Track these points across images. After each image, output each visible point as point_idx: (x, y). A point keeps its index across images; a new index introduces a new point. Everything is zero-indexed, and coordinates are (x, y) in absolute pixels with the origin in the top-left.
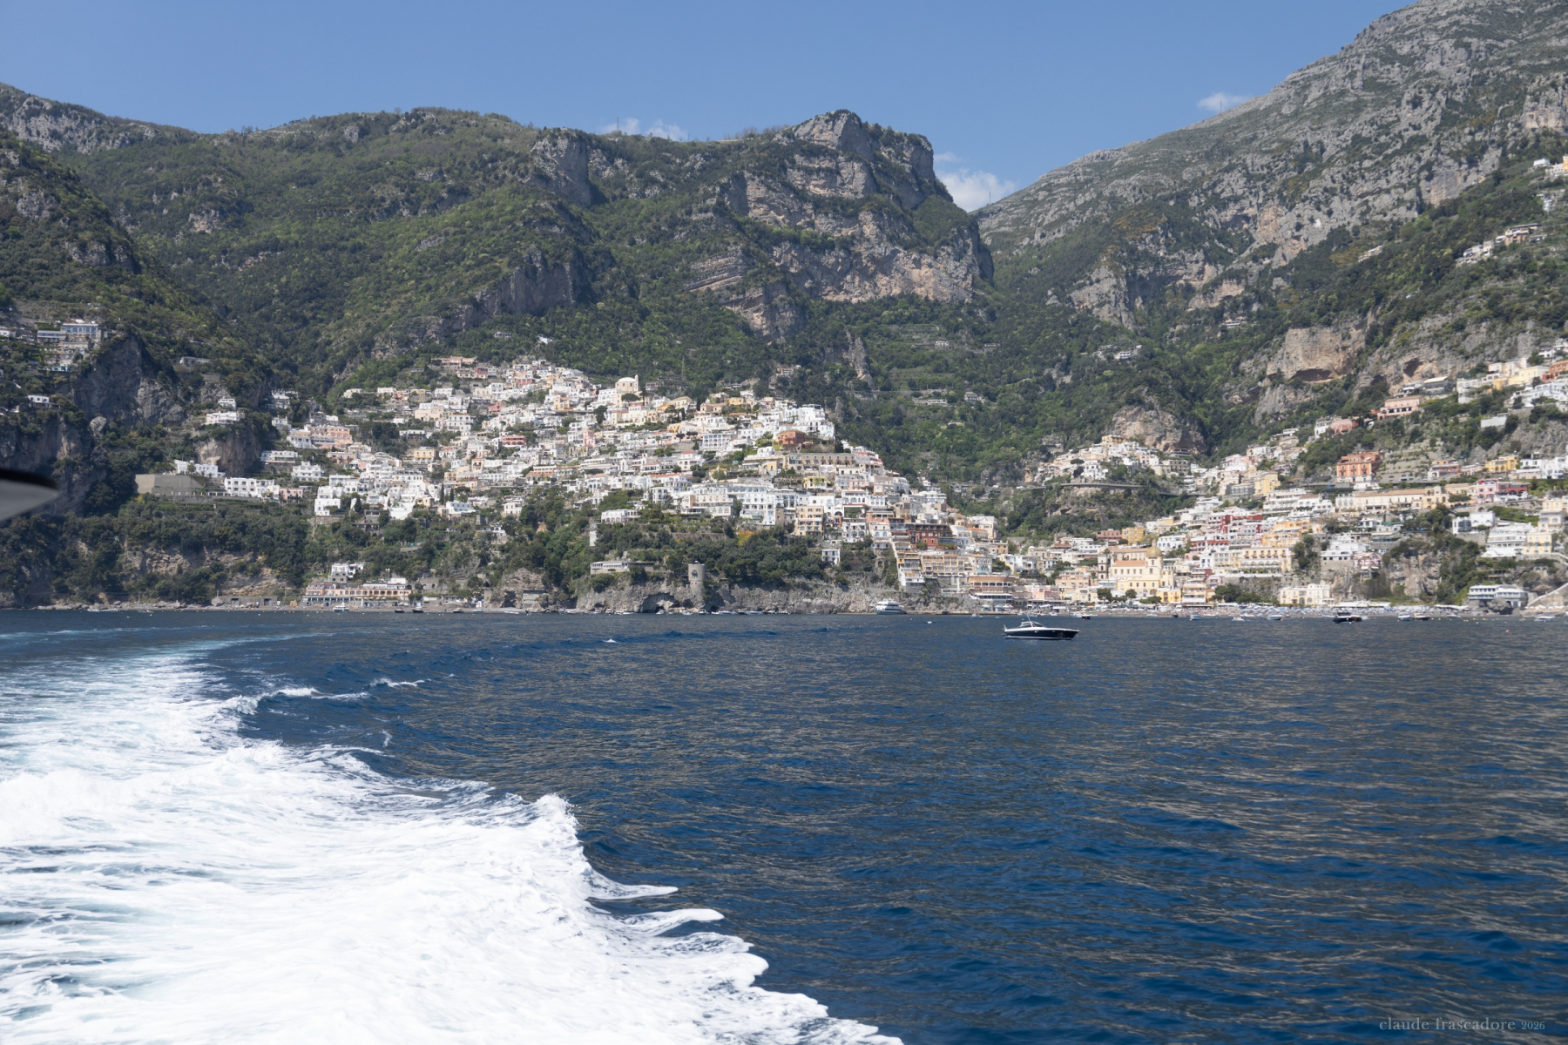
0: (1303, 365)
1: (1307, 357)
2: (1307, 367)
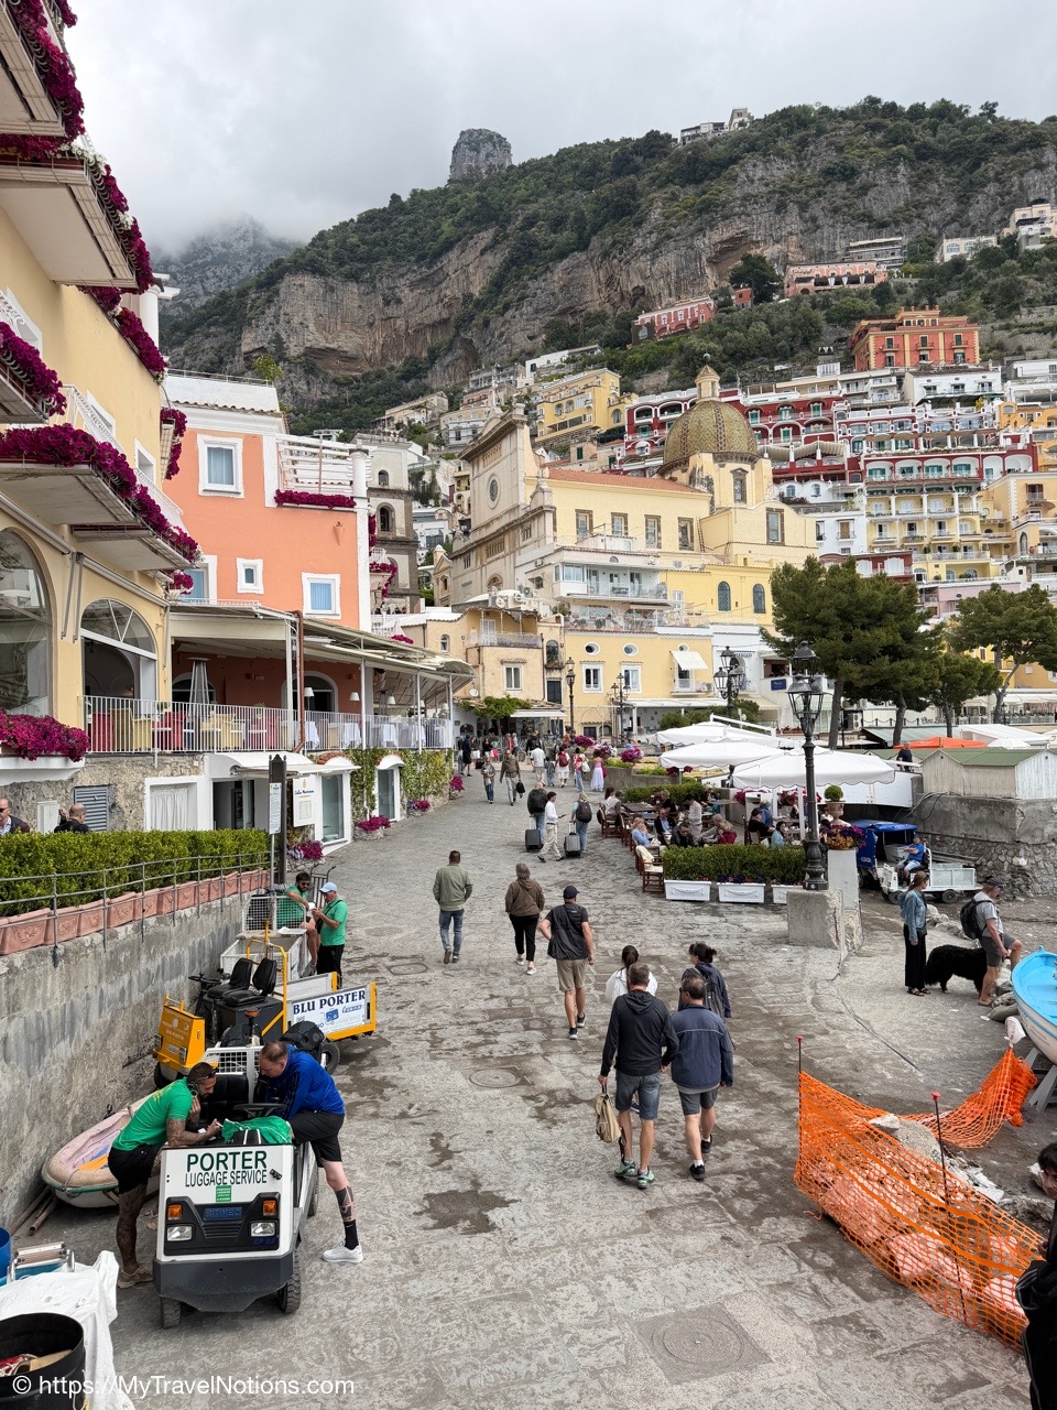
0: (316, 339)
1: (322, 328)
2: (323, 344)
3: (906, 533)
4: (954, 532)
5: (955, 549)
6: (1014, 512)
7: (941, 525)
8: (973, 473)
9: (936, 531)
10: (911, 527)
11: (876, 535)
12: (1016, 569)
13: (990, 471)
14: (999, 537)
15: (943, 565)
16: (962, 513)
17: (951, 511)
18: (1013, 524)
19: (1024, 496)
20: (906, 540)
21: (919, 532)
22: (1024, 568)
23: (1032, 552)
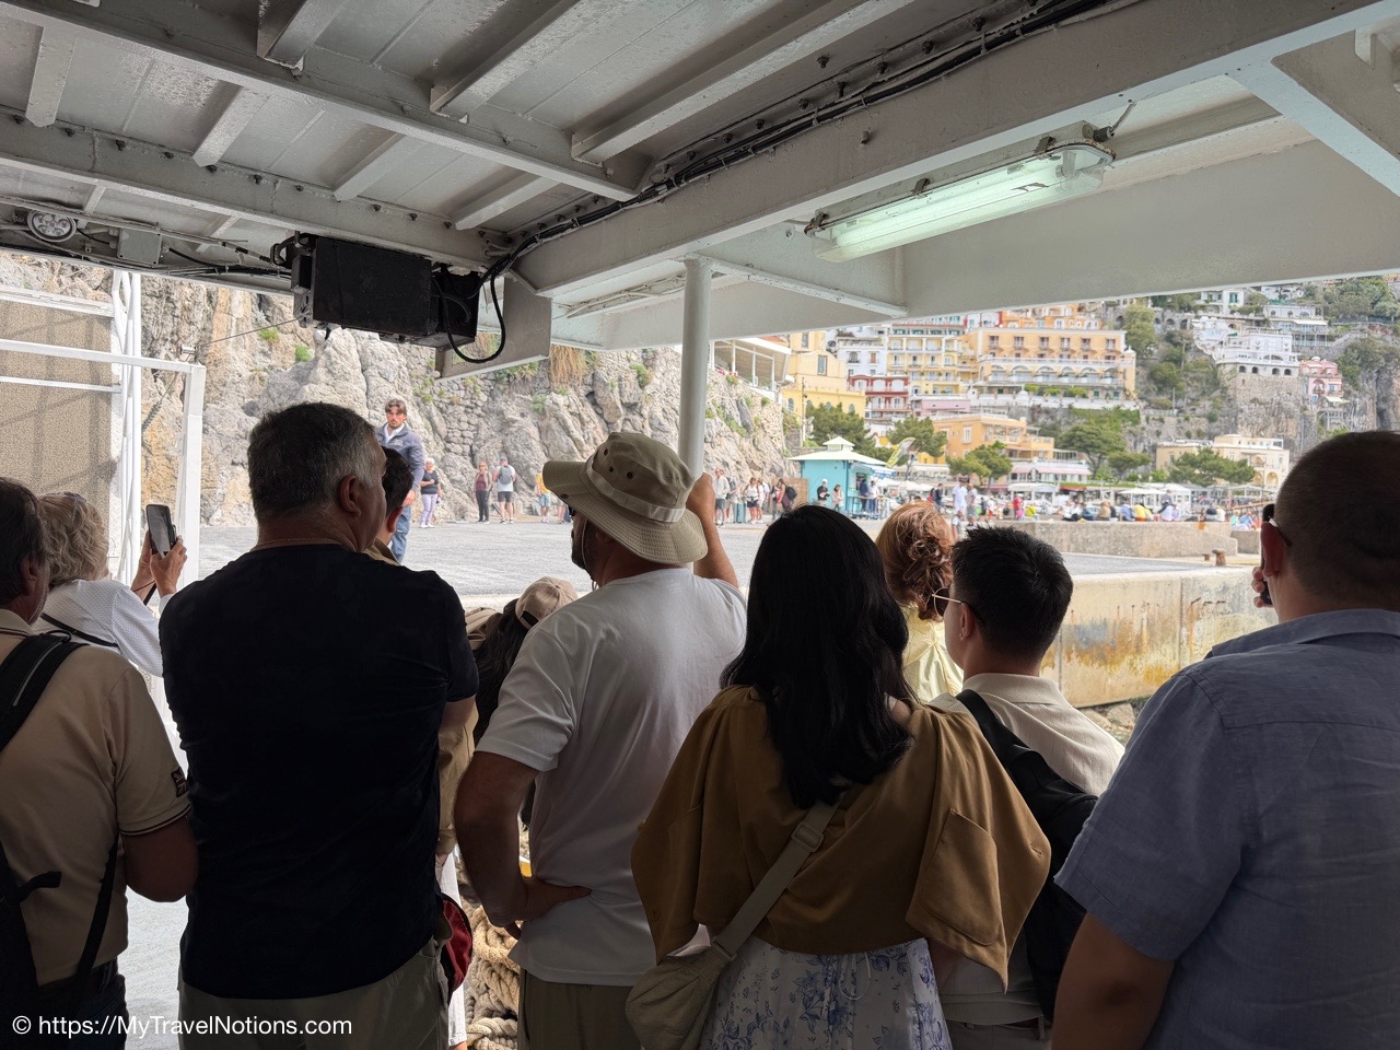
3: (911, 362)
4: (941, 363)
5: (940, 374)
6: (980, 352)
7: (933, 358)
8: (961, 323)
9: (929, 361)
10: (915, 358)
11: (893, 361)
12: (972, 390)
13: (972, 321)
14: (969, 367)
15: (931, 383)
16: (947, 351)
17: (940, 349)
18: (978, 360)
19: (988, 342)
20: (910, 366)
21: (918, 362)
22: (976, 390)
23: (986, 379)
